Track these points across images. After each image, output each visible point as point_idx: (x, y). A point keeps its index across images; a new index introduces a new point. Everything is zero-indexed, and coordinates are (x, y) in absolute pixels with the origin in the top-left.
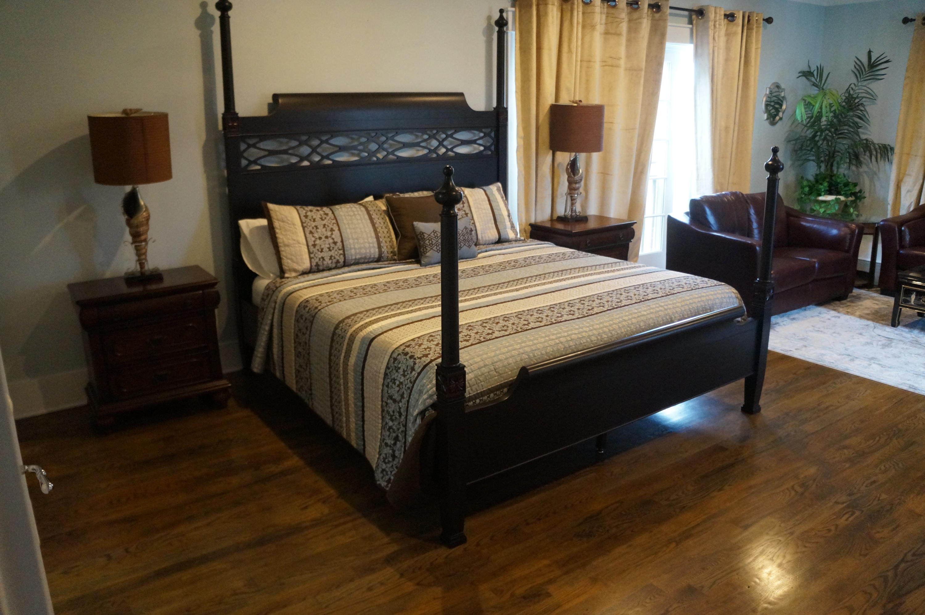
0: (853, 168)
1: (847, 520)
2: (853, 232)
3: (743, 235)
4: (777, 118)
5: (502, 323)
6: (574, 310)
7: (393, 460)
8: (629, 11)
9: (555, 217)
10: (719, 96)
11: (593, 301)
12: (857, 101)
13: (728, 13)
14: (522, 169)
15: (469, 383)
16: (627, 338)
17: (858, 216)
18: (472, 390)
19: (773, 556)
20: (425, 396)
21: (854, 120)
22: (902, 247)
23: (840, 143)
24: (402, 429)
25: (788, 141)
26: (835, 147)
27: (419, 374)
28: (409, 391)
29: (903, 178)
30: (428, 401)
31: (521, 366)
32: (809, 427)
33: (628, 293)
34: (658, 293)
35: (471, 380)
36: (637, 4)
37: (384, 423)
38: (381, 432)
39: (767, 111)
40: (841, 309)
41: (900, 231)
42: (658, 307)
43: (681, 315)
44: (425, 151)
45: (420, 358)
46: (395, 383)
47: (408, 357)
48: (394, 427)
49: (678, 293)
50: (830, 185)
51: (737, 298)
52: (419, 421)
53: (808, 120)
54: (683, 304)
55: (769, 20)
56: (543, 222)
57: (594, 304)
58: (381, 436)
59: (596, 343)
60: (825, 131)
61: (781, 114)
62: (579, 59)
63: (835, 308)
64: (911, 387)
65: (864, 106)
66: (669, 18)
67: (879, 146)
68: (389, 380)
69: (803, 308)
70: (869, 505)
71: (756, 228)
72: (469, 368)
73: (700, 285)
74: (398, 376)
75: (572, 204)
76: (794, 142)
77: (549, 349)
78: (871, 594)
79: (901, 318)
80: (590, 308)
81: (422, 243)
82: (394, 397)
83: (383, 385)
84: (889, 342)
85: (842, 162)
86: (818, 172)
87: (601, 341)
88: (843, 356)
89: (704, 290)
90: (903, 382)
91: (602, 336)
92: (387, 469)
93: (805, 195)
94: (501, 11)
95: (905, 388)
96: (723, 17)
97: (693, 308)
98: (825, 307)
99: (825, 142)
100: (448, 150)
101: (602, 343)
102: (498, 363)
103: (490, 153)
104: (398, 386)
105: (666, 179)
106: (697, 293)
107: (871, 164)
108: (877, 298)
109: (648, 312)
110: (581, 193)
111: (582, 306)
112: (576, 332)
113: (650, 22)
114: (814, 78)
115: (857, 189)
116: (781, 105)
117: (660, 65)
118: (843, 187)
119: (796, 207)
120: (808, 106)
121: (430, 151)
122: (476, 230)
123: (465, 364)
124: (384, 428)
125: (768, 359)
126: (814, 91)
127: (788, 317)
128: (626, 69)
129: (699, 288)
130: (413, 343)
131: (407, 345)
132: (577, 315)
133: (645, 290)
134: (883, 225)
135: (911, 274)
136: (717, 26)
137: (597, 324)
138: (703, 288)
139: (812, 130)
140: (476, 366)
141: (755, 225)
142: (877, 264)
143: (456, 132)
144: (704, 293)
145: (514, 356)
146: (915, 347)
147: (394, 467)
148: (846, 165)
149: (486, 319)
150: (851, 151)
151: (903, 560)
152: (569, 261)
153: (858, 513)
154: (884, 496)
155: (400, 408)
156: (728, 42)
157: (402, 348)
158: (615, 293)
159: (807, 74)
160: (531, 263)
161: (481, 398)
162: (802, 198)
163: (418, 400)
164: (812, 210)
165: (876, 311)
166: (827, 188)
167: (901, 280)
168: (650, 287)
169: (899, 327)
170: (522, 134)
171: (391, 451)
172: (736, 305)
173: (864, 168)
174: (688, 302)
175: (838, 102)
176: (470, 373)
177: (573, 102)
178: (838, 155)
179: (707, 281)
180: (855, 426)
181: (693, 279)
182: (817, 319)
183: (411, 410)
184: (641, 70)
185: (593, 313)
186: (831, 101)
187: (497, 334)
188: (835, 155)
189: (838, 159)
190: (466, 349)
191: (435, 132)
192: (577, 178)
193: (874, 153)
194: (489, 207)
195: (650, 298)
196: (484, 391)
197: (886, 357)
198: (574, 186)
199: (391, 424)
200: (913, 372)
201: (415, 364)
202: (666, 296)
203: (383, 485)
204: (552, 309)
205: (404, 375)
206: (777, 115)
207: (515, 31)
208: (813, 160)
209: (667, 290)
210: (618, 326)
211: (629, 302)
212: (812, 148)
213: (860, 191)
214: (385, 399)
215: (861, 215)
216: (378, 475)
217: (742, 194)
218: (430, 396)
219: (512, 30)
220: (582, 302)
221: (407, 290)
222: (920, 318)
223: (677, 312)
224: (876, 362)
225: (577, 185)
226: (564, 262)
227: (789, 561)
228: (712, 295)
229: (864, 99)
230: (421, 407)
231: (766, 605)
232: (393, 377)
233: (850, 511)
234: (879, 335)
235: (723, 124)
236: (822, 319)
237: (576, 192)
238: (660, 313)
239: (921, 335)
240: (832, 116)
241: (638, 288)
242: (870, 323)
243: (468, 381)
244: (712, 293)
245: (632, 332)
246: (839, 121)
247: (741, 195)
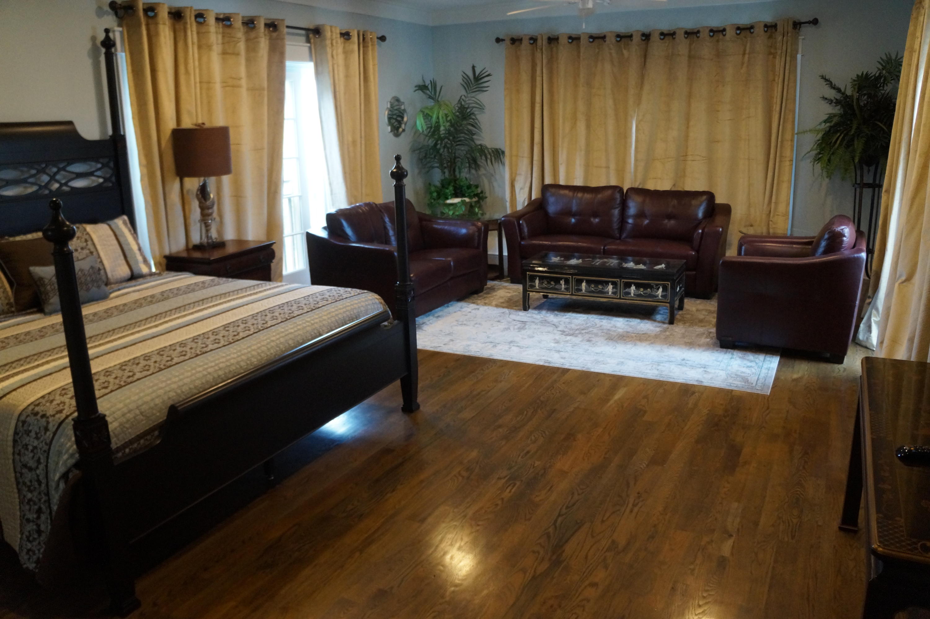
0: (473, 171)
1: (510, 492)
2: (479, 229)
3: (381, 243)
4: (401, 130)
5: (143, 363)
6: (219, 338)
7: (40, 535)
8: (245, 30)
9: (191, 246)
10: (343, 111)
11: (238, 326)
12: (468, 110)
13: (343, 32)
14: (149, 199)
15: (114, 433)
16: (277, 358)
17: (482, 214)
18: (118, 440)
19: (452, 542)
20: (65, 457)
21: (468, 128)
22: (523, 239)
23: (459, 150)
24: (44, 498)
25: (413, 150)
26: (455, 153)
27: (55, 434)
28: (46, 455)
29: (515, 177)
30: (69, 461)
31: (169, 405)
32: (467, 414)
33: (273, 313)
34: (303, 309)
35: (116, 429)
36: (253, 23)
37: (22, 497)
38: (20, 508)
39: (390, 123)
40: (479, 302)
41: (519, 225)
42: (305, 323)
43: (329, 327)
44: (35, 188)
45: (54, 416)
46: (27, 449)
47: (39, 417)
48: (34, 499)
49: (323, 306)
50: (455, 189)
51: (381, 303)
52: (62, 485)
53: (429, 130)
54: (329, 316)
55: (382, 39)
56: (178, 252)
57: (240, 329)
58: (20, 512)
59: (246, 368)
60: (444, 139)
61: (403, 126)
62: (198, 80)
63: (474, 301)
64: (546, 361)
65: (475, 115)
66: (287, 37)
67: (492, 151)
68: (20, 447)
69: (446, 305)
70: (527, 474)
71: (393, 235)
72: (111, 417)
73: (344, 295)
74: (29, 441)
75: (207, 231)
76: (418, 151)
77: (198, 383)
78: (538, 552)
79: (530, 302)
80: (235, 333)
81: (42, 289)
82: (28, 465)
83: (14, 454)
84: (523, 325)
85: (463, 167)
86: (443, 178)
87: (251, 365)
88: (487, 344)
89: (348, 300)
90: (539, 358)
91: (251, 360)
92: (34, 548)
93: (434, 199)
94: (107, 31)
95: (541, 363)
96: (339, 36)
97: (340, 318)
98: (466, 302)
99: (446, 150)
100: (61, 185)
101: (252, 367)
102: (144, 406)
103: (110, 185)
104: (32, 451)
105: (300, 197)
106: (341, 304)
107: (487, 167)
108: (508, 287)
109: (296, 329)
110: (215, 219)
111: (227, 333)
112: (224, 360)
113: (267, 42)
114: (429, 91)
115: (479, 190)
116: (403, 118)
117: (282, 83)
118: (466, 190)
119: (428, 212)
120: (427, 117)
121: (41, 187)
122: (105, 269)
123: (107, 413)
124: (23, 503)
125: (419, 357)
126: (431, 103)
127: (433, 315)
128: (248, 89)
129: (343, 299)
130: (43, 401)
131: (36, 404)
132: (222, 343)
133: (290, 308)
134: (504, 220)
135: (534, 262)
136: (334, 44)
137: (244, 349)
138: (346, 298)
139: (433, 139)
140: (119, 413)
141: (391, 233)
142: (504, 257)
143: (69, 164)
144: (349, 302)
145: (160, 396)
146: (545, 326)
147: (42, 543)
148: (466, 170)
149: (125, 362)
150: (468, 156)
151: (559, 515)
152: (209, 290)
153: (518, 483)
154: (537, 463)
155: (38, 476)
156: (346, 59)
157: (31, 408)
158: (259, 315)
159: (422, 88)
160: (168, 296)
161: (131, 447)
162: (432, 203)
163: (57, 463)
164: (443, 213)
165: (509, 299)
166: (453, 192)
167: (525, 268)
168: (294, 305)
169: (530, 310)
170: (144, 162)
171: (35, 527)
172: (381, 310)
173: (482, 171)
174: (334, 314)
175: (452, 112)
176: (114, 421)
177: (196, 125)
178: (458, 161)
179: (350, 291)
180: (505, 406)
181: (336, 291)
182: (459, 313)
183: (52, 475)
184: (263, 89)
185: (239, 339)
186: (446, 112)
187: (138, 375)
188: (456, 161)
189: (459, 164)
190: (105, 397)
191: (44, 166)
192: (208, 203)
193: (489, 157)
194: (115, 242)
195: (295, 315)
196: (133, 438)
197: (522, 338)
198: (207, 211)
199: (29, 495)
200: (545, 348)
201: (48, 423)
202: (311, 311)
203: (31, 568)
204: (196, 341)
205: (37, 438)
206: (400, 127)
207: (125, 52)
208: (437, 167)
209: (312, 305)
210: (267, 347)
211: (274, 322)
212: (435, 157)
213: (482, 192)
214: (18, 469)
215: (485, 214)
216: (23, 557)
217: (376, 205)
218: (72, 456)
219: (122, 51)
220: (227, 329)
221: (31, 343)
222: (545, 300)
223: (324, 325)
224: (515, 344)
225: (210, 211)
226: (204, 291)
227: (467, 542)
228: (356, 304)
229: (474, 109)
230: (62, 469)
231: (453, 589)
232: (24, 443)
233: (511, 484)
234: (515, 320)
235: (350, 139)
236: (464, 313)
237: (210, 217)
238: (308, 328)
239: (548, 315)
240: (449, 126)
241: (283, 307)
242: (506, 310)
243: (112, 431)
244: (356, 302)
245: (282, 351)
246: (455, 129)
247: (374, 205)
